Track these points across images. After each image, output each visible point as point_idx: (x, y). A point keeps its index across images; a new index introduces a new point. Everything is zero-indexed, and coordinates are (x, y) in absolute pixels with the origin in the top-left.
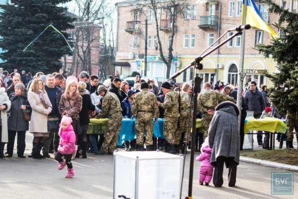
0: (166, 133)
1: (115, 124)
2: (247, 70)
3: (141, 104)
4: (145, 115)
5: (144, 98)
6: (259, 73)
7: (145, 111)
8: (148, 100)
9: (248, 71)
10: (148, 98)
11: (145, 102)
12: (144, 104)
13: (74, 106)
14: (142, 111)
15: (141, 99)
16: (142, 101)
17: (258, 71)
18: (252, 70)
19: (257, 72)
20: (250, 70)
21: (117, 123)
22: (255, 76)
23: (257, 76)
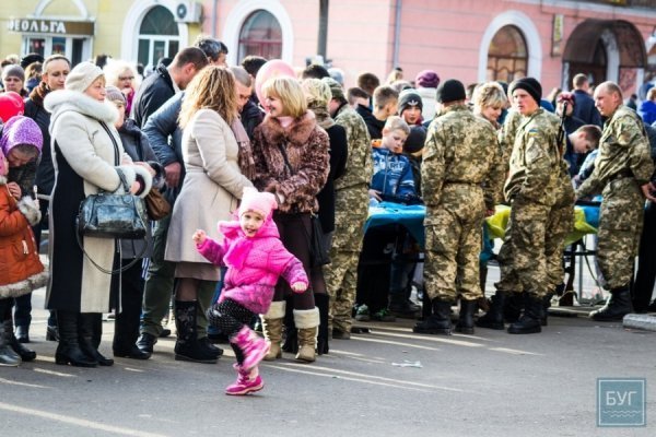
0: (525, 259)
1: (352, 229)
2: (30, 22)
3: (462, 158)
4: (473, 194)
5: (469, 139)
6: (68, 32)
7: (469, 183)
8: (481, 143)
9: (35, 24)
10: (482, 138)
11: (474, 151)
12: (470, 159)
13: (303, 168)
14: (461, 182)
15: (462, 140)
16: (465, 150)
17: (67, 24)
18: (48, 23)
19: (61, 27)
20: (39, 22)
21: (357, 224)
22: (55, 40)
23: (63, 40)
